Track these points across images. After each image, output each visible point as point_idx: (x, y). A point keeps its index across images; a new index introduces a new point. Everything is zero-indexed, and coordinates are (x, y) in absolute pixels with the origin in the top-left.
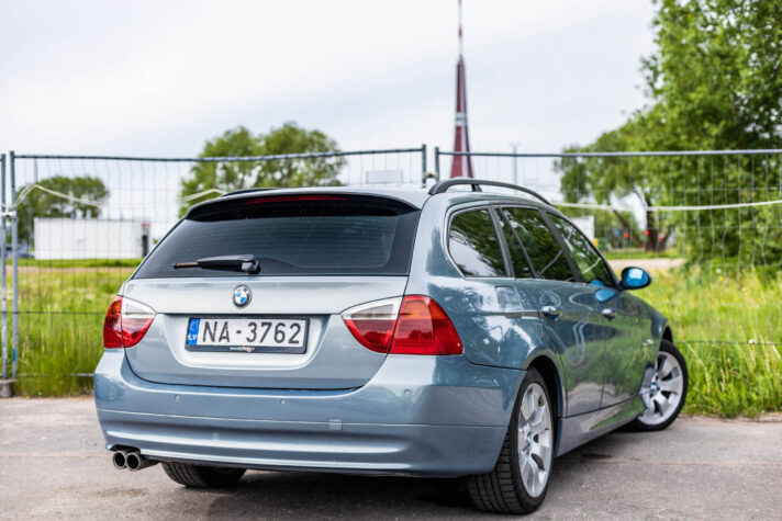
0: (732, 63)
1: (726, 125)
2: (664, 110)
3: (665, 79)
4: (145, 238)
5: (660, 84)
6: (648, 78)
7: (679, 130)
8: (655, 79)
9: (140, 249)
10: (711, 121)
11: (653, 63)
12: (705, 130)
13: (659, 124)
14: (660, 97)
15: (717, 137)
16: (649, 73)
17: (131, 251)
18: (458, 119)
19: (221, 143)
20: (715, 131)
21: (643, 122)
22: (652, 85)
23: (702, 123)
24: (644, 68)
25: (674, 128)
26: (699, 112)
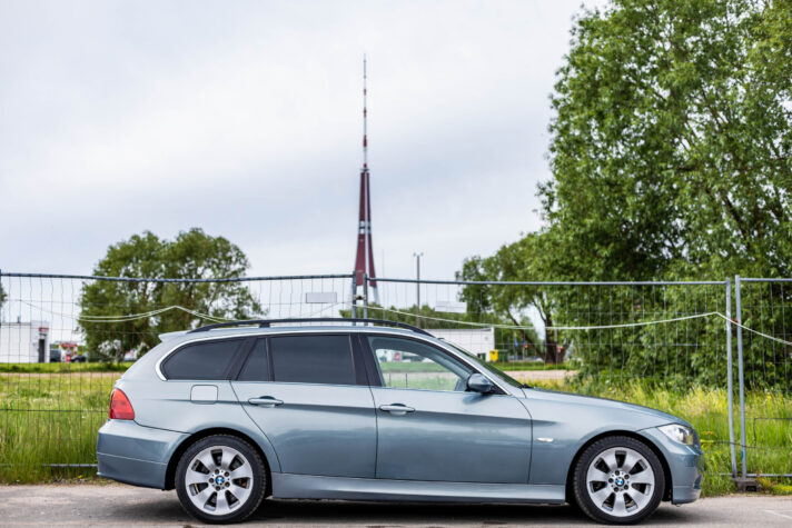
0: (620, 191)
1: (614, 247)
2: (559, 232)
3: (560, 205)
4: (42, 343)
5: (555, 208)
6: (543, 202)
7: (573, 252)
8: (551, 204)
9: (37, 354)
10: (601, 244)
11: (548, 189)
12: (595, 252)
13: (555, 244)
14: (555, 220)
15: (607, 258)
16: (546, 198)
17: (28, 356)
18: (361, 228)
19: (125, 247)
20: (605, 252)
21: (541, 244)
22: (548, 208)
23: (593, 245)
24: (541, 193)
25: (569, 249)
26: (591, 236)
